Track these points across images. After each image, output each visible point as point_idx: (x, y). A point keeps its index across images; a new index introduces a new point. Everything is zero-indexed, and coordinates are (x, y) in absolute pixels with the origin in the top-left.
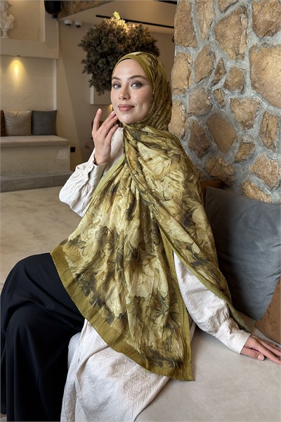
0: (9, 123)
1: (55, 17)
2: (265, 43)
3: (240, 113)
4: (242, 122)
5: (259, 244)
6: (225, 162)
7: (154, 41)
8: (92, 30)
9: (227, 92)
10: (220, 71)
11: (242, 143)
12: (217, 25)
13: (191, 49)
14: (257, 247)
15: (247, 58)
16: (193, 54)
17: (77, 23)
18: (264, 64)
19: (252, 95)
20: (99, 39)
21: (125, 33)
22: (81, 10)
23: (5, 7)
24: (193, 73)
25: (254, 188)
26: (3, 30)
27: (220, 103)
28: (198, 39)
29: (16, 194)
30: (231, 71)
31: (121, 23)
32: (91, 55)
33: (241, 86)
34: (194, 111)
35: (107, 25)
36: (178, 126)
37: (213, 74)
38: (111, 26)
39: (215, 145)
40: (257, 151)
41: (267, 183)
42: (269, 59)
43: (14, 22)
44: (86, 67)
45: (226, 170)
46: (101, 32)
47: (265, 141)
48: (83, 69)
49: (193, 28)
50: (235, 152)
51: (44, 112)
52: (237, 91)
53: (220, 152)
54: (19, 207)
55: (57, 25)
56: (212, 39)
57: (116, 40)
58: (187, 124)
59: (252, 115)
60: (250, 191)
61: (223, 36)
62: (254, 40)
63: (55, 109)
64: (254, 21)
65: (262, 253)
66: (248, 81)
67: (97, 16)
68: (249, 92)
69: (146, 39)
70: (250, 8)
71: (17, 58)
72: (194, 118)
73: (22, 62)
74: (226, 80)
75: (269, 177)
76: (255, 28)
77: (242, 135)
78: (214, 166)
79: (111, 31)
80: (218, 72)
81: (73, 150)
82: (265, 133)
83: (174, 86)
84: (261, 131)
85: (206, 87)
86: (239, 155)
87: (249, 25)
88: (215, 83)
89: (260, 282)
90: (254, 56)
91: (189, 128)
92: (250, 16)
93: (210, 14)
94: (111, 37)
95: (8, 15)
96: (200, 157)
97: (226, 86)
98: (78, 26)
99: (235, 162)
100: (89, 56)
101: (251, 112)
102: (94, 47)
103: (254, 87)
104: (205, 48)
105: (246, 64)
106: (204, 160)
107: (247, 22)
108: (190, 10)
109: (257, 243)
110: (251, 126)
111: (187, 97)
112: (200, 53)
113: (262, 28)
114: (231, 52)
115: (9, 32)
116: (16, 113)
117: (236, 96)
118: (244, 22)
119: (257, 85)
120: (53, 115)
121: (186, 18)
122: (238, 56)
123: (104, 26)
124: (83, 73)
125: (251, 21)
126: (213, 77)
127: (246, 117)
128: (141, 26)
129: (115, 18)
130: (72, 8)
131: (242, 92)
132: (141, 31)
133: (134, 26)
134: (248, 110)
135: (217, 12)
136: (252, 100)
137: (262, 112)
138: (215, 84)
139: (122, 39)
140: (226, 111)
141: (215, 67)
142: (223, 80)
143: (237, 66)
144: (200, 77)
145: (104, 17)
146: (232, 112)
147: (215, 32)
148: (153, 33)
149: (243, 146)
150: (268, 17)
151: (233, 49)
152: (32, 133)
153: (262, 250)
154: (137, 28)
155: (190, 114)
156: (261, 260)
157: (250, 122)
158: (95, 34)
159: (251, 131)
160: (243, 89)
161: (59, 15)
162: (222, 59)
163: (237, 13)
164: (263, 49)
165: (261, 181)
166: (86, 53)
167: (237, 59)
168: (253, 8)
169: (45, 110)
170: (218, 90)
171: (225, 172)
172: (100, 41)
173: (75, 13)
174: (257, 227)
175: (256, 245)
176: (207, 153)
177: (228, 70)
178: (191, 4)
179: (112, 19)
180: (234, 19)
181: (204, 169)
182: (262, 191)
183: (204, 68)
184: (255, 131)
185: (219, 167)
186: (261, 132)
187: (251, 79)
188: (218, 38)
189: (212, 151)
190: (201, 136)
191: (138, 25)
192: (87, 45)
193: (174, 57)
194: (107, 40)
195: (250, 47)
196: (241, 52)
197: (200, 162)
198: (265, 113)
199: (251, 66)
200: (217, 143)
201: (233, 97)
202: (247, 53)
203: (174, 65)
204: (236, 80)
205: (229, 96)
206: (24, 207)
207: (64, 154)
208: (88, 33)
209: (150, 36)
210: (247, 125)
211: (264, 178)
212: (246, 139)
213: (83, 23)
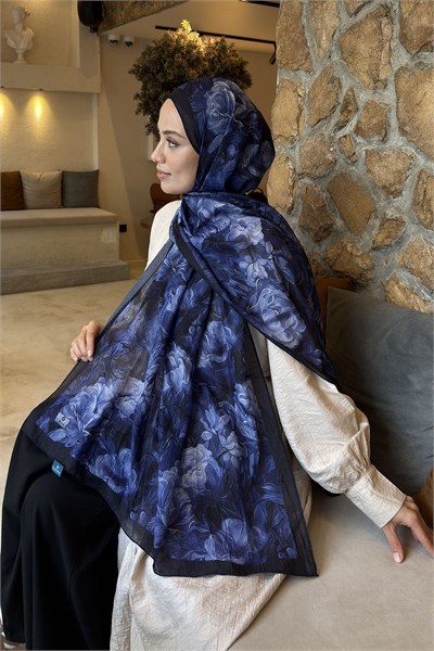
0: (28, 190)
1: (95, 30)
2: (421, 63)
3: (382, 173)
4: (384, 187)
5: (413, 378)
6: (358, 250)
7: (245, 63)
8: (149, 48)
9: (359, 140)
10: (348, 107)
11: (385, 220)
12: (343, 35)
13: (302, 73)
14: (409, 383)
15: (391, 87)
16: (306, 81)
17: (127, 39)
18: (419, 96)
19: (401, 144)
20: (159, 62)
21: (199, 52)
22: (133, 19)
23: (21, 17)
24: (305, 112)
25: (403, 290)
26: (19, 52)
27: (349, 157)
28: (314, 58)
29: (40, 295)
30: (366, 108)
31: (193, 37)
32: (149, 86)
33: (383, 132)
34: (308, 171)
35: (172, 41)
36: (283, 194)
37: (338, 112)
38: (178, 41)
39: (342, 222)
40: (409, 232)
41: (426, 282)
42: (427, 87)
43: (34, 39)
44: (140, 105)
45: (359, 261)
46: (163, 51)
47: (422, 217)
48: (136, 107)
49: (305, 42)
50: (373, 233)
51: (79, 173)
52: (376, 138)
53: (348, 234)
54: (45, 315)
55: (98, 42)
56: (335, 58)
57: (185, 64)
58: (297, 191)
59: (400, 176)
60: (399, 295)
61: (353, 53)
62: (403, 58)
63: (96, 168)
64: (402, 28)
65: (419, 392)
66: (394, 123)
67: (157, 27)
68: (396, 140)
69: (231, 61)
70: (396, 7)
71: (39, 93)
72: (307, 180)
73: (47, 98)
74: (359, 122)
75: (428, 272)
76: (404, 39)
77: (384, 207)
78: (339, 255)
79: (178, 49)
80: (345, 109)
81: (123, 228)
82: (421, 203)
83: (275, 132)
84: (414, 201)
85: (326, 133)
86: (380, 238)
87: (395, 34)
88: (340, 126)
89: (415, 437)
90: (402, 83)
91: (300, 196)
92: (396, 20)
93: (332, 19)
94: (178, 59)
95: (24, 28)
96: (318, 240)
97: (358, 130)
98: (129, 44)
99: (374, 249)
100: (144, 88)
101: (399, 172)
102: (153, 74)
103: (403, 132)
104: (325, 72)
105: (389, 96)
106: (324, 247)
107: (391, 31)
108: (301, 14)
109: (410, 377)
110: (398, 193)
111: (297, 149)
112: (316, 80)
113: (416, 39)
114: (365, 78)
115: (26, 54)
116: (38, 175)
117: (374, 146)
118: (386, 31)
119: (407, 129)
120: (93, 177)
121: (294, 26)
122: (378, 83)
123: (166, 42)
124: (137, 113)
125: (397, 27)
126: (337, 117)
127: (391, 178)
128: (223, 40)
129: (184, 30)
130: (120, 15)
131: (384, 140)
132: (224, 48)
133: (213, 41)
134: (394, 168)
135: (344, 15)
136: (400, 152)
137: (417, 171)
138: (340, 128)
139: (195, 62)
140: (358, 170)
141: (341, 101)
142: (354, 122)
143: (376, 99)
144: (316, 117)
145: (167, 29)
146: (369, 171)
147: (340, 47)
148: (241, 51)
149: (386, 225)
150: (425, 21)
151: (369, 73)
152: (63, 204)
153: (418, 387)
154: (217, 43)
155: (302, 175)
156: (417, 403)
157: (398, 187)
158: (154, 55)
159: (398, 201)
160: (386, 136)
161: (100, 27)
162: (351, 89)
163: (375, 16)
164: (418, 72)
165: (415, 278)
166: (141, 84)
167: (375, 88)
168: (400, 8)
169: (80, 170)
170: (345, 136)
171: (357, 265)
172: (162, 65)
173: (124, 23)
174: (410, 352)
175: (408, 380)
176: (328, 235)
177: (361, 105)
178: (301, 4)
179: (180, 32)
180: (370, 27)
181: (324, 259)
182: (416, 294)
183: (323, 103)
184: (405, 200)
185: (348, 256)
186: (415, 203)
187: (398, 119)
188: (345, 55)
189: (336, 231)
190: (318, 209)
191: (219, 39)
192: (142, 72)
193: (276, 86)
194: (172, 64)
195: (396, 69)
196: (382, 77)
197: (317, 249)
198: (421, 173)
199: (398, 99)
200: (344, 219)
201: (370, 148)
202: (392, 79)
203: (277, 99)
204: (375, 121)
205: (362, 147)
206: (52, 314)
207: (110, 236)
208: (144, 54)
209: (237, 56)
210: (392, 192)
211: (419, 274)
212: (390, 213)
213: (136, 39)
